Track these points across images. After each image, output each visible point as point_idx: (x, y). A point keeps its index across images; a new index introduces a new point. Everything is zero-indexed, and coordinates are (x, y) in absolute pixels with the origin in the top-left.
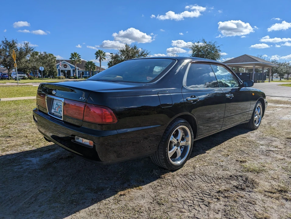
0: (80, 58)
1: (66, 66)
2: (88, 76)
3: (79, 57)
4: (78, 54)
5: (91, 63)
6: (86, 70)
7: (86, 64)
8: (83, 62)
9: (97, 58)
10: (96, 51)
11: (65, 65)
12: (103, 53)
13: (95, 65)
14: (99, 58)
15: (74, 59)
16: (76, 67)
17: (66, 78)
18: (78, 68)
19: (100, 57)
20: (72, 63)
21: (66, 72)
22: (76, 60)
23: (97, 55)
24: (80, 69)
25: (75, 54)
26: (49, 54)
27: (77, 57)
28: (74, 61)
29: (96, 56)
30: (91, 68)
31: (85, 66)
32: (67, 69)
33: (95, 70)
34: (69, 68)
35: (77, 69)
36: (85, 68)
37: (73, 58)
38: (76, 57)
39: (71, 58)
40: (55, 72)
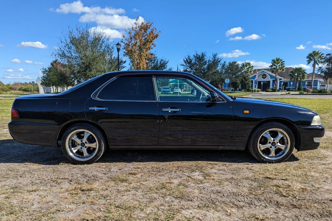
0: (284, 65)
1: (265, 77)
2: (291, 87)
3: (282, 63)
4: (282, 60)
5: (299, 70)
6: (291, 79)
7: (292, 72)
8: (287, 69)
9: (309, 63)
10: (309, 53)
11: (264, 75)
12: (320, 54)
13: (305, 73)
14: (312, 62)
15: (275, 67)
16: (278, 76)
17: (261, 91)
18: (281, 78)
19: (315, 60)
20: (273, 72)
21: (262, 83)
22: (278, 67)
23: (310, 58)
24: (284, 79)
25: (278, 60)
26: (246, 63)
27: (280, 64)
28: (275, 68)
29: (308, 59)
30: (298, 76)
31: (290, 75)
32: (266, 80)
33: (305, 80)
34: (268, 79)
35: (278, 79)
36: (290, 77)
37: (275, 65)
38: (278, 64)
39: (272, 66)
40: (248, 84)
